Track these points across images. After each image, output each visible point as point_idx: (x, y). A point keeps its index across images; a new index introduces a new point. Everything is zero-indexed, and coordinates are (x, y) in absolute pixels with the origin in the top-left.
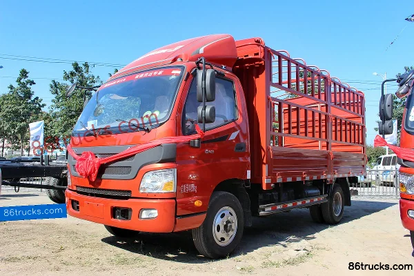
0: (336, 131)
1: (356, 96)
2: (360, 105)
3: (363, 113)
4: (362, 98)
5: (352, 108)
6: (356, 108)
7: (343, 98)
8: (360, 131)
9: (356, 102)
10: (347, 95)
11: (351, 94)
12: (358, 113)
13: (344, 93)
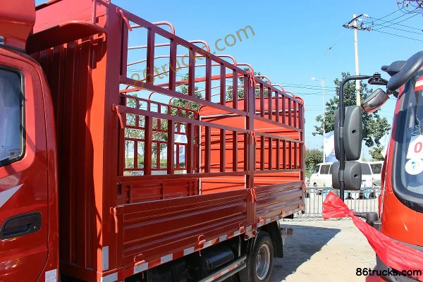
0: (262, 149)
1: (292, 102)
2: (297, 114)
3: (301, 126)
4: (301, 106)
5: (287, 119)
6: (292, 118)
7: (273, 105)
8: (298, 150)
9: (293, 112)
10: (280, 101)
11: (286, 100)
12: (295, 126)
13: (276, 99)
